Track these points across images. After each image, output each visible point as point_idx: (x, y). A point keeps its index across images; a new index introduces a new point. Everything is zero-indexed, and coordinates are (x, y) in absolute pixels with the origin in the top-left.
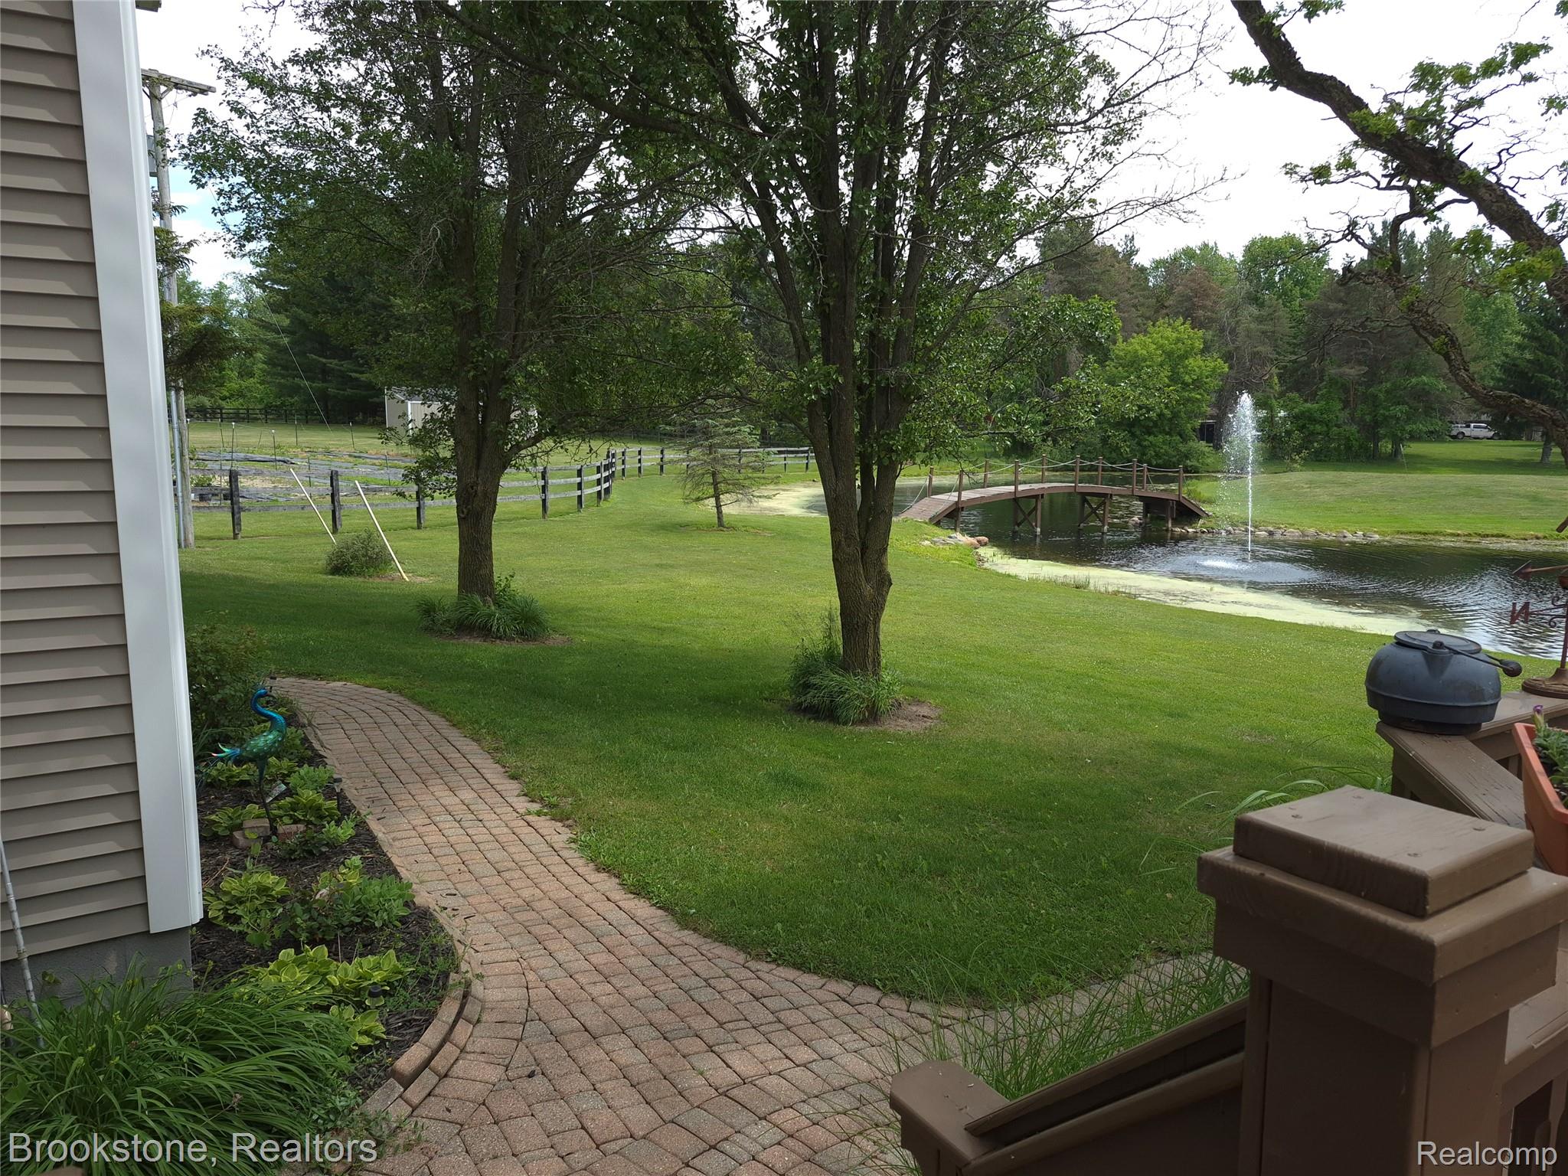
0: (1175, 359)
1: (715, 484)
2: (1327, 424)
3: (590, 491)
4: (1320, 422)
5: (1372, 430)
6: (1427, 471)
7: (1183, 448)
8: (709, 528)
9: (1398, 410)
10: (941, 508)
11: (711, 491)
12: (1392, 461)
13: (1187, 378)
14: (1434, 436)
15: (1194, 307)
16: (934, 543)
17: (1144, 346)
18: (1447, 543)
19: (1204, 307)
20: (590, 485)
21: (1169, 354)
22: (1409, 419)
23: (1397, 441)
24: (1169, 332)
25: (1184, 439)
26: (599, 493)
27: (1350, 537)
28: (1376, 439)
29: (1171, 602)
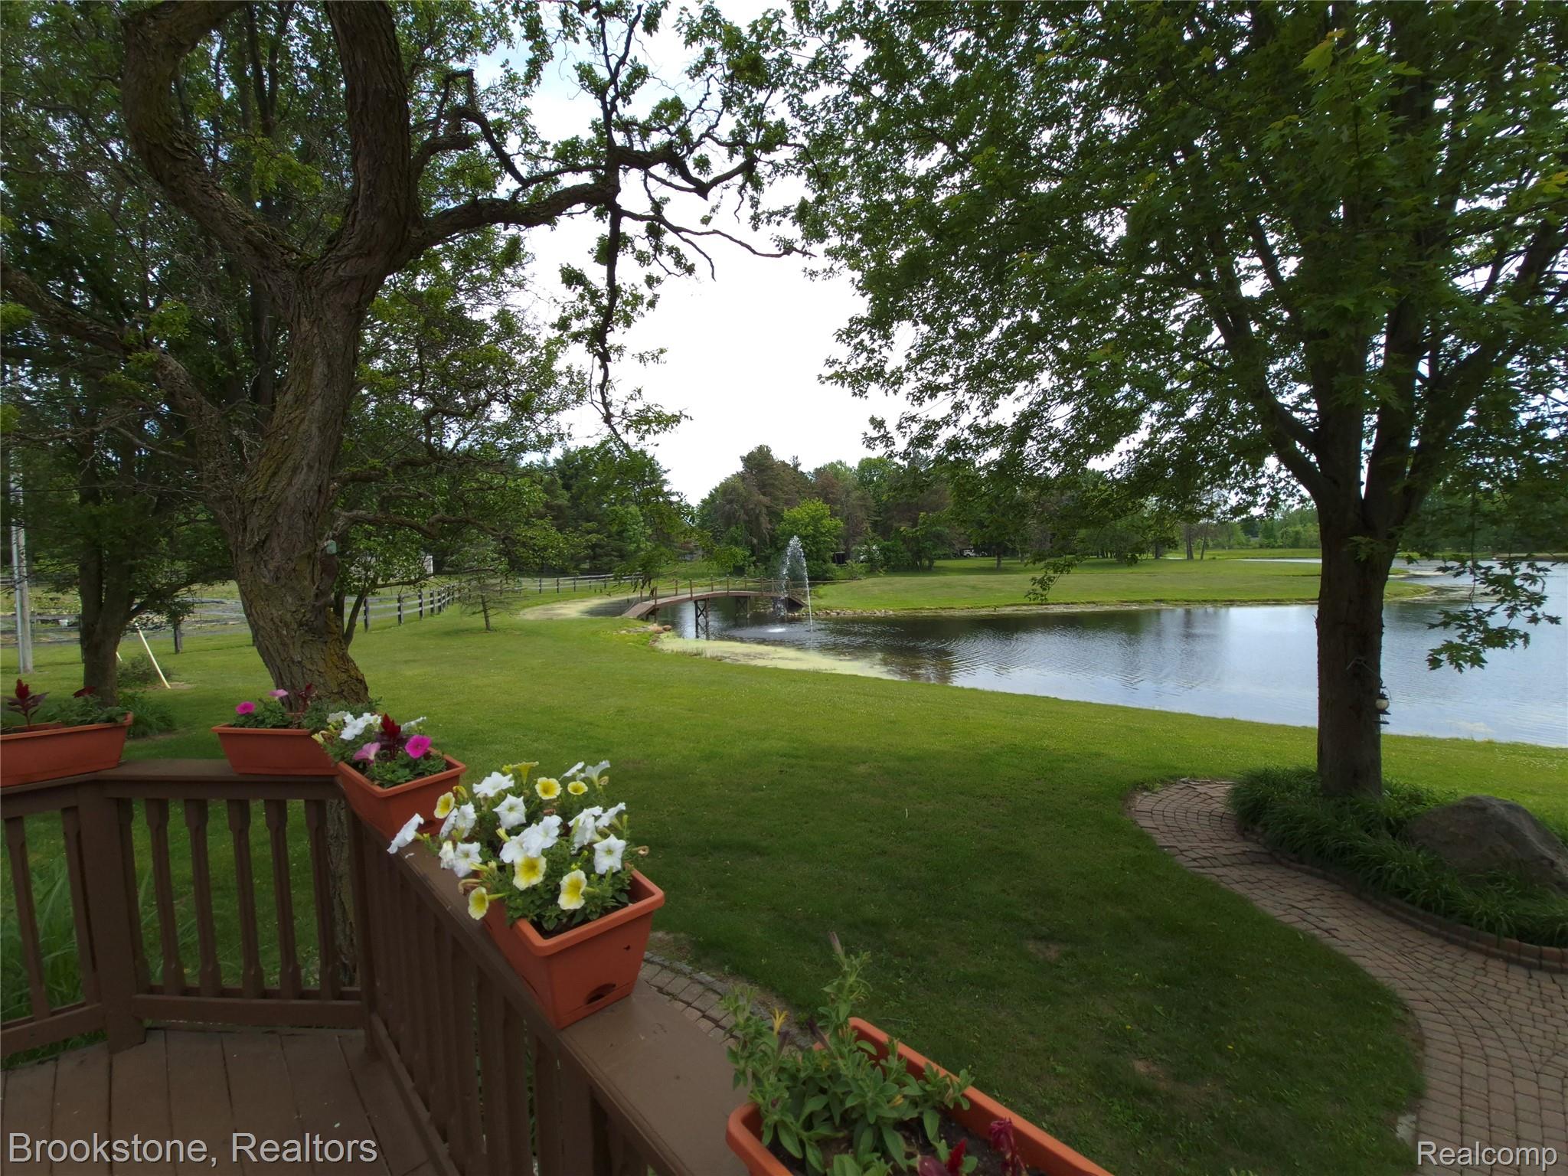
0: (816, 520)
1: (484, 603)
2: (896, 552)
3: (427, 607)
4: (893, 551)
5: (918, 554)
6: (944, 574)
7: (824, 567)
8: (479, 631)
9: (928, 544)
10: (645, 609)
11: (481, 608)
12: (929, 570)
13: (823, 530)
14: (947, 557)
15: (827, 494)
16: (629, 632)
17: (798, 512)
18: (925, 613)
19: (832, 493)
20: (426, 604)
21: (813, 518)
22: (934, 548)
23: (931, 560)
24: (811, 506)
25: (825, 561)
26: (432, 609)
27: (878, 614)
28: (920, 559)
29: (743, 661)
